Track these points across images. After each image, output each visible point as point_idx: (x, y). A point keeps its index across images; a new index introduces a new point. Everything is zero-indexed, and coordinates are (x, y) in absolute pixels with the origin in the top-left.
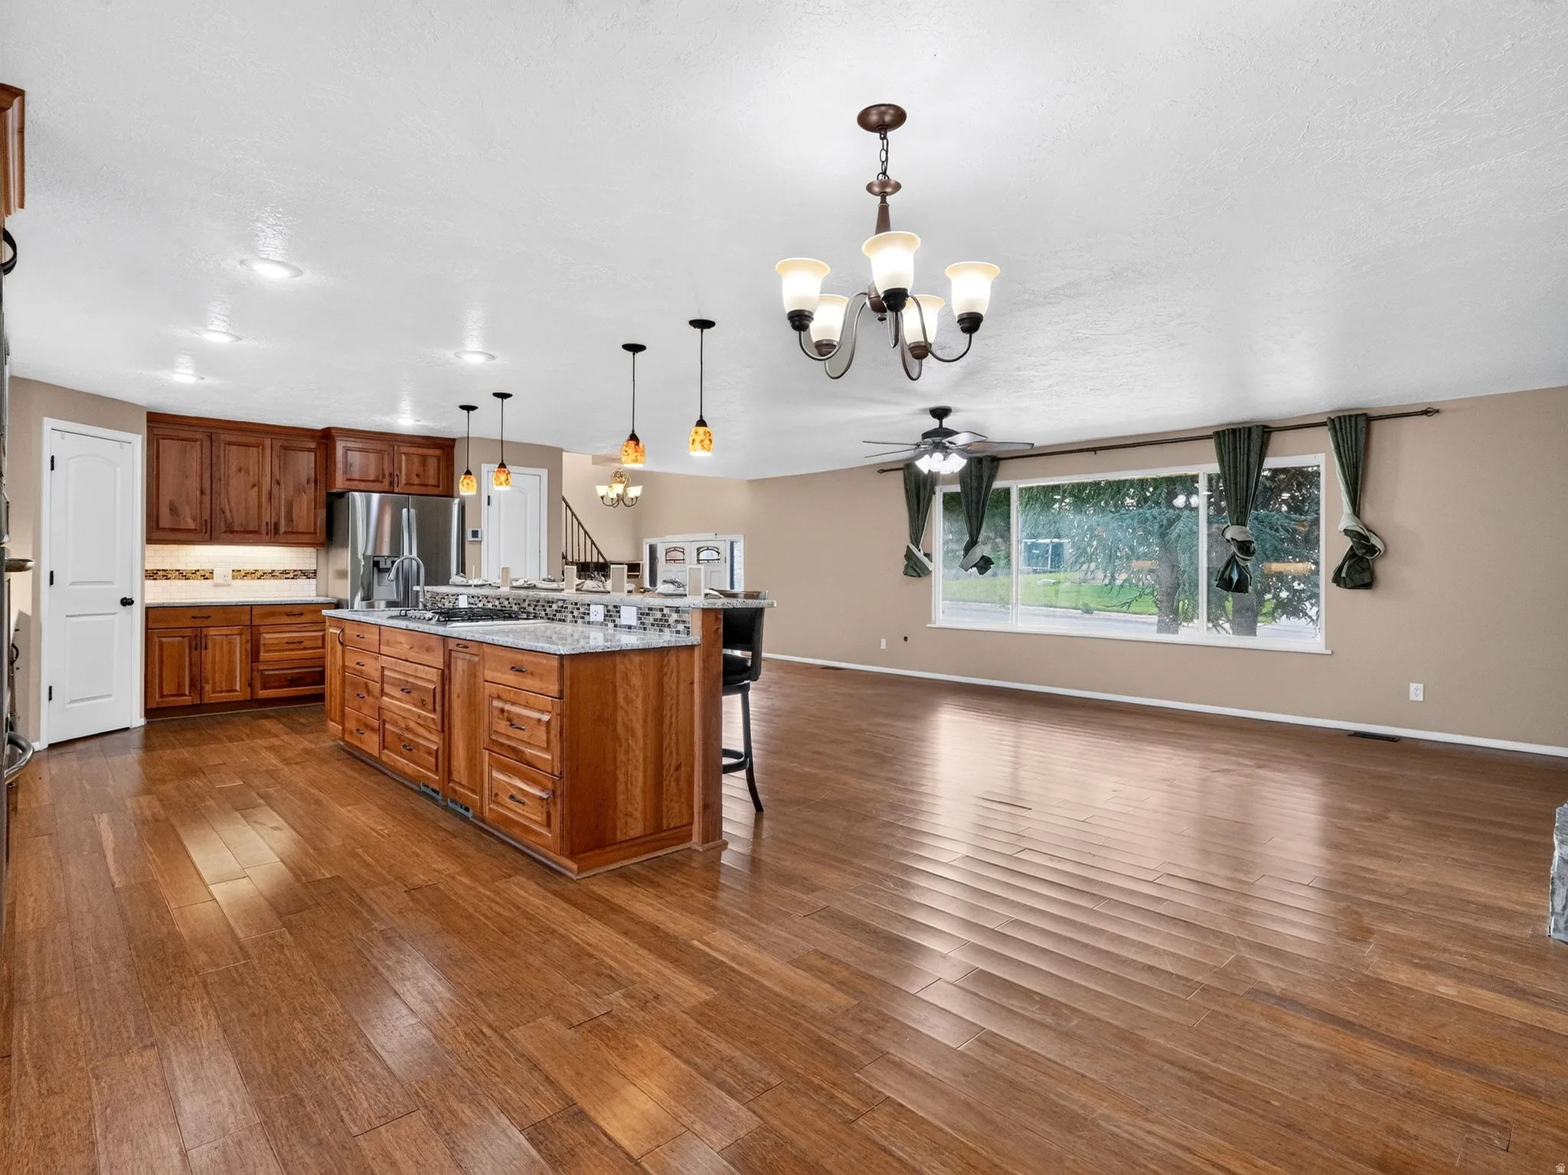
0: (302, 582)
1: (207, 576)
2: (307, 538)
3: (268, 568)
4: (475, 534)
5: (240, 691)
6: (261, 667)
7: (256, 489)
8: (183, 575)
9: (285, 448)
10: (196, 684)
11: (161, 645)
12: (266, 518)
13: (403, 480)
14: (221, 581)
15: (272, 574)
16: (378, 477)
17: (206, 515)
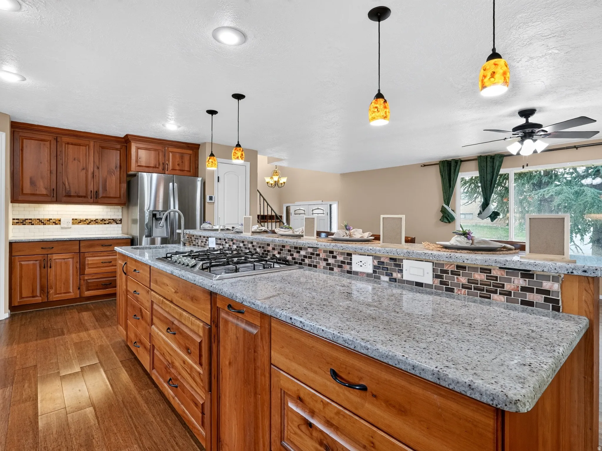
0: (114, 225)
1: (57, 222)
2: (116, 201)
3: (94, 218)
4: (211, 198)
5: (73, 293)
6: (86, 278)
7: (85, 170)
8: (41, 222)
9: (103, 148)
10: (44, 290)
11: (21, 265)
12: (91, 188)
13: (171, 167)
14: (66, 226)
15: (96, 222)
16: (156, 165)
17: (54, 186)
